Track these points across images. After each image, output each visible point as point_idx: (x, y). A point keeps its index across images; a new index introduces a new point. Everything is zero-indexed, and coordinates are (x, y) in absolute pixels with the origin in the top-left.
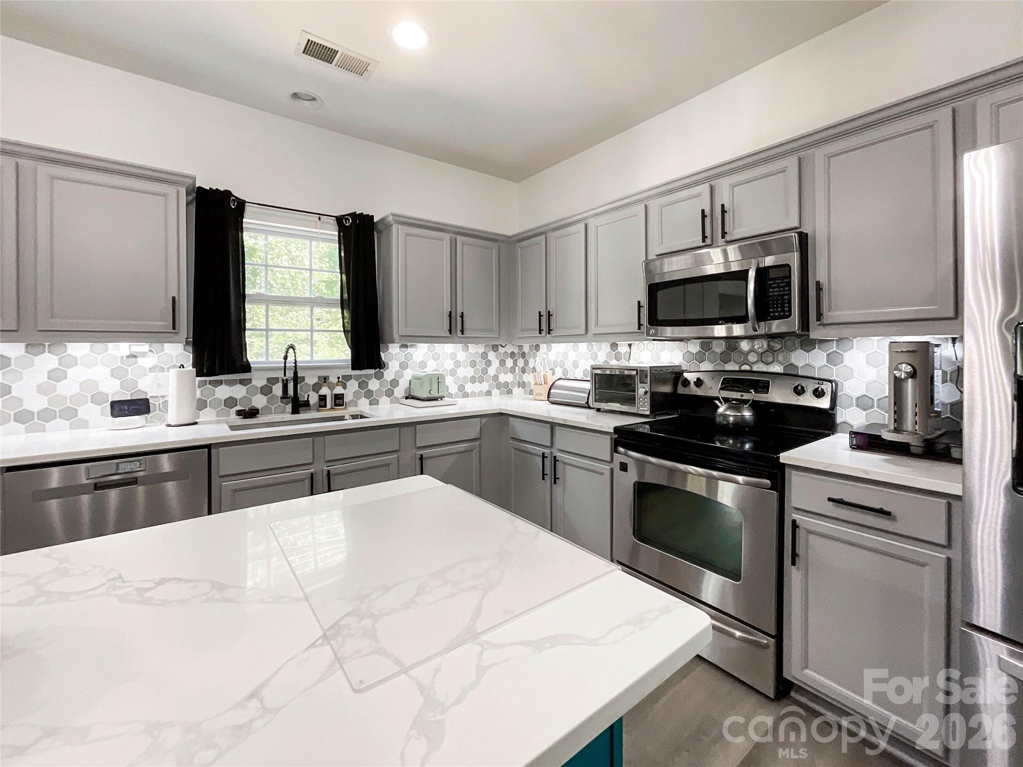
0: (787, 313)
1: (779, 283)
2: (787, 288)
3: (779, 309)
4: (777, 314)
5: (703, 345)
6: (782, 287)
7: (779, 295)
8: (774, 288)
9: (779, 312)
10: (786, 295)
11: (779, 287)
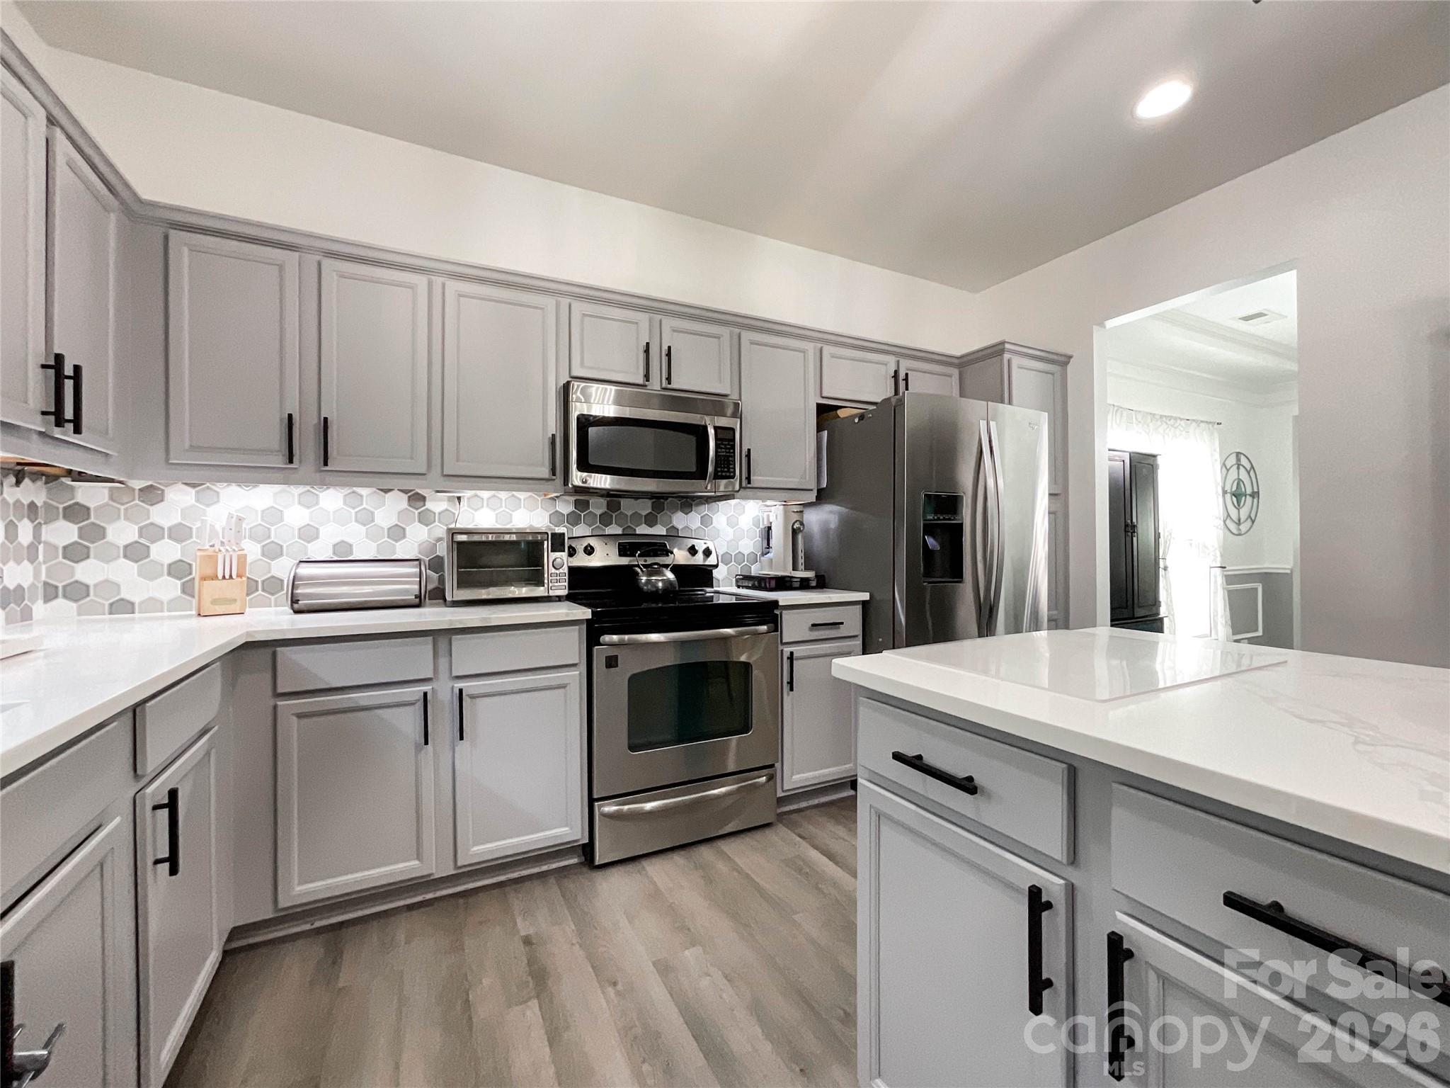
0: (732, 474)
1: (725, 445)
2: (732, 451)
3: (726, 470)
4: (724, 474)
5: (577, 503)
6: (728, 448)
7: (725, 456)
8: (722, 448)
9: (726, 472)
10: (731, 457)
11: (726, 449)
